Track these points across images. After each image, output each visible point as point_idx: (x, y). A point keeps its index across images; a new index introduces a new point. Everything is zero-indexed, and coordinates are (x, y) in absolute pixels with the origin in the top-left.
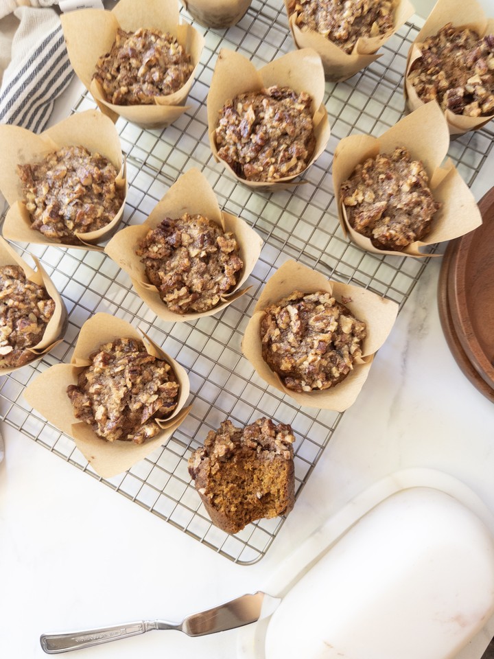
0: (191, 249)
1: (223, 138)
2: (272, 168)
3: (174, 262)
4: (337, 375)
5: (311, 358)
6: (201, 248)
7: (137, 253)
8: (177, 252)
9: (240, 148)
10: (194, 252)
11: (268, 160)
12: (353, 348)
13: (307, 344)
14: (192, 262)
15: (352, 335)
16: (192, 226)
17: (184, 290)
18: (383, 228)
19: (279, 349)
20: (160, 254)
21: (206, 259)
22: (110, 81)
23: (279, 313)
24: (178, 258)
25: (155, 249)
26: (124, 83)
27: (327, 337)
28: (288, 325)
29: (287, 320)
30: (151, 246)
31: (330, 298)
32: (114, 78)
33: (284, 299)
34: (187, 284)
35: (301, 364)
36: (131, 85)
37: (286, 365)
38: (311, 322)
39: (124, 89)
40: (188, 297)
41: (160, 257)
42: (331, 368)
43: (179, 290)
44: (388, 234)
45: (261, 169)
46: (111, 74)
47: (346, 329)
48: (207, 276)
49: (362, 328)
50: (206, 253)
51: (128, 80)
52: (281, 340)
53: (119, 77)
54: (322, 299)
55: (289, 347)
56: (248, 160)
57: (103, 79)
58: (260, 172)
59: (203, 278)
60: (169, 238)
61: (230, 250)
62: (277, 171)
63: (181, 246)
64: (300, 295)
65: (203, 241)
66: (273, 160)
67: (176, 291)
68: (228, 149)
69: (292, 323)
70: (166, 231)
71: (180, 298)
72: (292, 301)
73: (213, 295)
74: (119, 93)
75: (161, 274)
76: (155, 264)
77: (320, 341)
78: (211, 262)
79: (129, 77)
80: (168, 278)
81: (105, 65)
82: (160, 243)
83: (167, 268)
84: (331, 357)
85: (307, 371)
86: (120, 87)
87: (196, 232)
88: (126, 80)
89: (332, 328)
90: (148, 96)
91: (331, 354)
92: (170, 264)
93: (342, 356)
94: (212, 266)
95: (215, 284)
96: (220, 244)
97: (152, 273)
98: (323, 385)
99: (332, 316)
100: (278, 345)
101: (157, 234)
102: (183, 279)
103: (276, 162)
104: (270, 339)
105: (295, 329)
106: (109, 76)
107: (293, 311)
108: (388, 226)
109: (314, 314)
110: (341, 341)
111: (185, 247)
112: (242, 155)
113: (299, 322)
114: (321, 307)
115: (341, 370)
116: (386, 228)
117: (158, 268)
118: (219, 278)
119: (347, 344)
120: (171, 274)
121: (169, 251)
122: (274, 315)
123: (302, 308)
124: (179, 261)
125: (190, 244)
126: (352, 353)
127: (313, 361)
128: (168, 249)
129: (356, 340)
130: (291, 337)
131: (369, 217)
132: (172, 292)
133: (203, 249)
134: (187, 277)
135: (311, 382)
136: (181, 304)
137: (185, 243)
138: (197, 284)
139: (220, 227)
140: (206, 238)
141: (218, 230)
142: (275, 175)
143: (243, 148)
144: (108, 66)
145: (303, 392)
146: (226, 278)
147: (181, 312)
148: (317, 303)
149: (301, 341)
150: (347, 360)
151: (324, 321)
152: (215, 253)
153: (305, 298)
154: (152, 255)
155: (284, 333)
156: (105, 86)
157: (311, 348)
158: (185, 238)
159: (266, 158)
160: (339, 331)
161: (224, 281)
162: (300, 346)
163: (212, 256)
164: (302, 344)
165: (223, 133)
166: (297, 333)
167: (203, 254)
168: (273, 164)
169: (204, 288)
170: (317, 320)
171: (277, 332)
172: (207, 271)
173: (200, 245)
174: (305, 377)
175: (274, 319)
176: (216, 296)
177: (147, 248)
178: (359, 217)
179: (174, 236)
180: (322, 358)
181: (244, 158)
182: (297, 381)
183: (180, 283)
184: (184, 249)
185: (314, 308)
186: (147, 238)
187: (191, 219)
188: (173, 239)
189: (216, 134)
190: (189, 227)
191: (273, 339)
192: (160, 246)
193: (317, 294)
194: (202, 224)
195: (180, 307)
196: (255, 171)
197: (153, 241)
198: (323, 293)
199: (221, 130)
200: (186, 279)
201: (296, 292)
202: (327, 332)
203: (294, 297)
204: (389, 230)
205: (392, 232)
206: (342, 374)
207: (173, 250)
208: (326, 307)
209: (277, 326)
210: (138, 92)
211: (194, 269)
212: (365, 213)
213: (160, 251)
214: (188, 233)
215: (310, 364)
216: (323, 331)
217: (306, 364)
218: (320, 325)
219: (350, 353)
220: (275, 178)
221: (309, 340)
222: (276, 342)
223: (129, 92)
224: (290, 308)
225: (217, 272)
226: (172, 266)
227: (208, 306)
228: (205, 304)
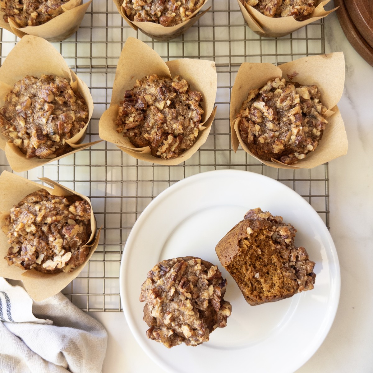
0: (157, 104)
1: (132, 9)
2: (182, 10)
3: (151, 121)
4: (319, 134)
5: (295, 131)
6: (164, 99)
7: (118, 132)
8: (148, 112)
9: (148, 8)
10: (161, 106)
11: (175, 5)
12: (319, 107)
13: (285, 124)
14: (164, 114)
15: (312, 98)
16: (147, 87)
17: (170, 138)
18: (288, 9)
19: (265, 139)
20: (137, 121)
21: (172, 106)
22: (19, 15)
23: (250, 113)
24: (151, 116)
25: (131, 119)
26: (31, 9)
27: (297, 109)
28: (263, 117)
29: (260, 114)
30: (126, 119)
31: (280, 80)
32: (21, 10)
33: (245, 102)
34: (170, 132)
35: (290, 139)
36: (37, 8)
37: (277, 148)
38: (278, 104)
39: (34, 15)
40: (176, 142)
41: (138, 123)
42: (312, 131)
43: (166, 139)
44: (296, 10)
45: (174, 14)
46: (17, 9)
47: (307, 96)
48: (180, 118)
49: (316, 90)
50: (170, 100)
51: (33, 6)
52: (263, 131)
53: (25, 7)
54: (275, 85)
55: (272, 134)
56: (159, 14)
57: (13, 16)
58: (174, 17)
59: (178, 120)
60: (137, 105)
61: (186, 88)
62: (186, 10)
63: (149, 106)
64: (256, 92)
65: (163, 93)
66: (179, 3)
67: (165, 142)
68: (140, 15)
69: (265, 114)
70: (131, 101)
71: (171, 146)
72: (252, 99)
73: (192, 129)
74: (32, 19)
75: (146, 136)
76: (136, 131)
77: (294, 115)
78: (177, 105)
79: (32, 3)
80: (154, 135)
81: (8, 4)
82: (132, 113)
83: (148, 129)
84: (308, 123)
85: (297, 142)
86: (30, 15)
87: (153, 90)
88: (31, 6)
89: (297, 100)
90: (55, 9)
91: (306, 120)
92: (148, 125)
93: (315, 117)
94: (179, 108)
95: (189, 120)
96: (177, 88)
97: (138, 140)
98: (313, 146)
99: (291, 92)
100: (264, 136)
101: (127, 107)
102: (165, 130)
103: (182, 4)
104: (255, 136)
105: (270, 117)
106: (16, 11)
107: (260, 105)
108: (291, 5)
109: (276, 99)
110: (308, 107)
111: (152, 105)
112: (153, 13)
113: (271, 110)
114: (278, 91)
115: (319, 128)
116: (291, 7)
117: (141, 133)
118: (190, 114)
119: (313, 107)
120: (153, 131)
121: (142, 115)
122: (246, 117)
123: (265, 99)
124: (153, 119)
125: (154, 101)
126: (319, 111)
127: (298, 133)
128: (140, 114)
129: (316, 101)
130: (270, 125)
131: (275, 5)
132: (163, 144)
133: (166, 98)
134: (167, 127)
135: (302, 150)
136: (173, 149)
137: (151, 102)
138: (177, 127)
139: (167, 76)
140: (164, 89)
141: (167, 80)
142: (187, 13)
143: (150, 7)
144: (11, 3)
145: (300, 161)
146: (195, 112)
147: (176, 156)
148: (273, 90)
149: (279, 124)
150: (320, 119)
151: (289, 98)
152: (176, 97)
153: (261, 92)
154: (132, 125)
155: (262, 124)
156: (18, 21)
157: (290, 124)
158: (149, 99)
159: (173, 4)
160: (302, 101)
161: (194, 114)
162: (280, 128)
163: (175, 100)
164: (281, 125)
165: (129, 5)
166: (274, 119)
167: (169, 102)
168: (180, 6)
169: (184, 128)
170: (283, 101)
171: (257, 127)
172: (178, 114)
173: (163, 97)
174: (296, 149)
175: (248, 120)
176: (195, 129)
177: (124, 123)
178: (267, 10)
179: (140, 101)
180: (303, 126)
181: (155, 14)
182: (291, 156)
183: (165, 134)
184: (152, 107)
185: (274, 95)
186: (121, 114)
187: (143, 82)
188: (140, 104)
189: (123, 8)
190: (145, 89)
191: (257, 134)
192: (133, 115)
193: (269, 84)
194: (154, 81)
195: (174, 152)
196: (170, 19)
197: (126, 115)
198: (273, 80)
199: (126, 3)
200: (167, 128)
201: (252, 91)
202: (295, 106)
203: (252, 96)
204: (293, 7)
205: (298, 7)
206: (322, 131)
207: (144, 112)
208: (281, 89)
209: (254, 123)
210: (47, 9)
211: (169, 117)
212: (269, 4)
213: (136, 119)
214: (148, 93)
215: (296, 136)
216: (291, 107)
217: (293, 138)
218: (287, 103)
219: (319, 113)
220: (187, 16)
221: (285, 119)
222: (260, 135)
223: (39, 15)
224: (256, 104)
225: (185, 111)
226: (151, 125)
227: (193, 141)
228: (190, 140)
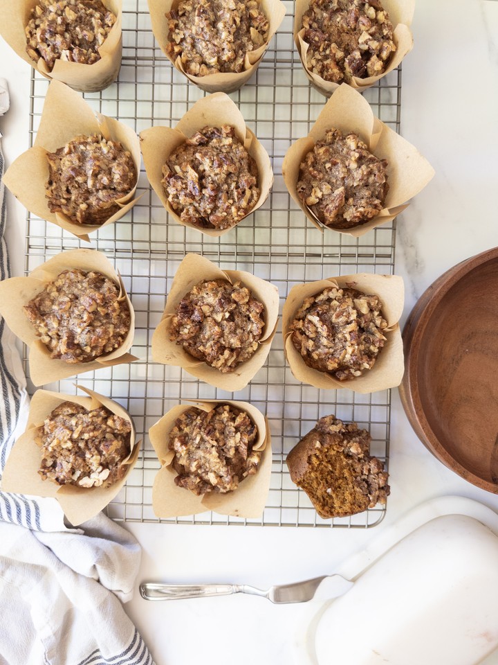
0: (215, 316)
2: (233, 209)
3: (207, 333)
4: (376, 351)
5: (350, 350)
6: (223, 311)
7: (171, 340)
8: (204, 323)
9: (197, 205)
10: (219, 318)
11: (226, 204)
12: (378, 322)
13: (340, 340)
14: (221, 326)
15: (371, 311)
16: (205, 296)
17: (227, 353)
18: (351, 210)
19: (319, 355)
20: (192, 333)
21: (231, 319)
22: (66, 205)
23: (303, 326)
24: (208, 328)
25: (186, 331)
26: (81, 201)
27: (353, 326)
28: (317, 332)
29: (314, 329)
30: (181, 329)
31: (338, 290)
32: (68, 200)
33: (300, 310)
34: (227, 346)
35: (344, 358)
36: (88, 199)
37: (332, 365)
38: (334, 319)
39: (83, 206)
40: (233, 356)
41: (193, 335)
42: (369, 347)
43: (222, 354)
44: (358, 214)
45: (225, 214)
46: (64, 198)
47: (365, 310)
48: (239, 331)
49: (377, 301)
50: (229, 312)
51: (83, 197)
52: (317, 347)
53: (73, 198)
54: (332, 295)
55: (326, 350)
56: (209, 211)
57: (60, 206)
58: (226, 217)
59: (236, 334)
60: (193, 317)
61: (246, 300)
62: (239, 209)
63: (205, 317)
64: (312, 300)
65: (221, 305)
66: (231, 201)
67: (221, 356)
69: (319, 330)
70: (187, 312)
71: (226, 360)
72: (307, 309)
73: (250, 343)
74: (81, 211)
75: (201, 348)
76: (191, 342)
77: (350, 332)
78: (236, 317)
79: (81, 194)
80: (209, 349)
81: (55, 193)
82: (188, 324)
83: (203, 341)
84: (364, 340)
85: (352, 361)
86: (78, 205)
87: (211, 299)
88: (81, 198)
89: (354, 316)
90: (107, 201)
91: (363, 337)
92: (204, 337)
93: (373, 334)
94: (238, 320)
95: (248, 333)
96: (237, 300)
97: (192, 350)
98: (370, 365)
99: (348, 306)
100: (317, 352)
101: (182, 319)
102: (222, 344)
103: (234, 202)
104: (308, 350)
105: (325, 334)
106: (63, 201)
107: (315, 319)
108: (354, 206)
109: (332, 312)
110: (366, 322)
111: (209, 316)
112: (202, 210)
113: (325, 327)
114: (335, 303)
115: (377, 345)
116: (354, 209)
117: (195, 344)
119: (371, 321)
120: (209, 344)
121: (198, 327)
122: (300, 329)
123: (320, 312)
124: (210, 331)
125: (212, 312)
126: (379, 326)
127: (353, 352)
128: (196, 325)
129: (376, 313)
130: (324, 341)
131: (336, 207)
132: (218, 359)
133: (225, 310)
134: (224, 341)
135: (358, 367)
136: (229, 364)
137: (208, 314)
138: (235, 342)
139: (227, 282)
140: (223, 301)
144: (58, 192)
145: (355, 377)
146: (254, 324)
147: (232, 370)
148: (330, 300)
149: (334, 340)
150: (378, 335)
151: (344, 314)
152: (236, 308)
153: (316, 301)
154: (185, 336)
155: (316, 340)
156: (65, 212)
157: (346, 341)
158: (206, 309)
159: (224, 203)
160: (360, 315)
161: (254, 328)
162: (335, 344)
163: (235, 312)
164: (336, 341)
166: (329, 335)
167: (227, 315)
168: (232, 204)
169: (242, 342)
170: (338, 316)
171: (311, 343)
172: (237, 326)
173: (221, 309)
174: (352, 366)
175: (303, 333)
176: (254, 342)
177: (178, 332)
178: (327, 212)
179: (196, 313)
180: (358, 345)
181: (205, 211)
182: (346, 372)
183: (222, 349)
184: (209, 319)
185: (330, 306)
186: (175, 325)
187: (201, 290)
188: (196, 316)
190: (202, 297)
191: (310, 350)
192: (188, 327)
193: (325, 293)
194: (213, 290)
195: (230, 366)
196: (221, 219)
197: (181, 325)
198: (330, 289)
200: (224, 343)
201: (307, 299)
202: (351, 322)
203: (307, 305)
204: (357, 209)
205: (361, 209)
206: (380, 349)
207: (200, 326)
208: (338, 301)
209: (308, 337)
210: (98, 203)
211: (227, 331)
212: (330, 206)
213: (191, 330)
214: (205, 303)
215: (351, 355)
216: (348, 323)
217: (348, 357)
218: (342, 319)
219: (377, 327)
220: (240, 216)
221: (340, 336)
222: (314, 351)
223: (89, 206)
224: (310, 317)
225: (245, 323)
226: (206, 337)
227: (251, 353)
228: (248, 353)
